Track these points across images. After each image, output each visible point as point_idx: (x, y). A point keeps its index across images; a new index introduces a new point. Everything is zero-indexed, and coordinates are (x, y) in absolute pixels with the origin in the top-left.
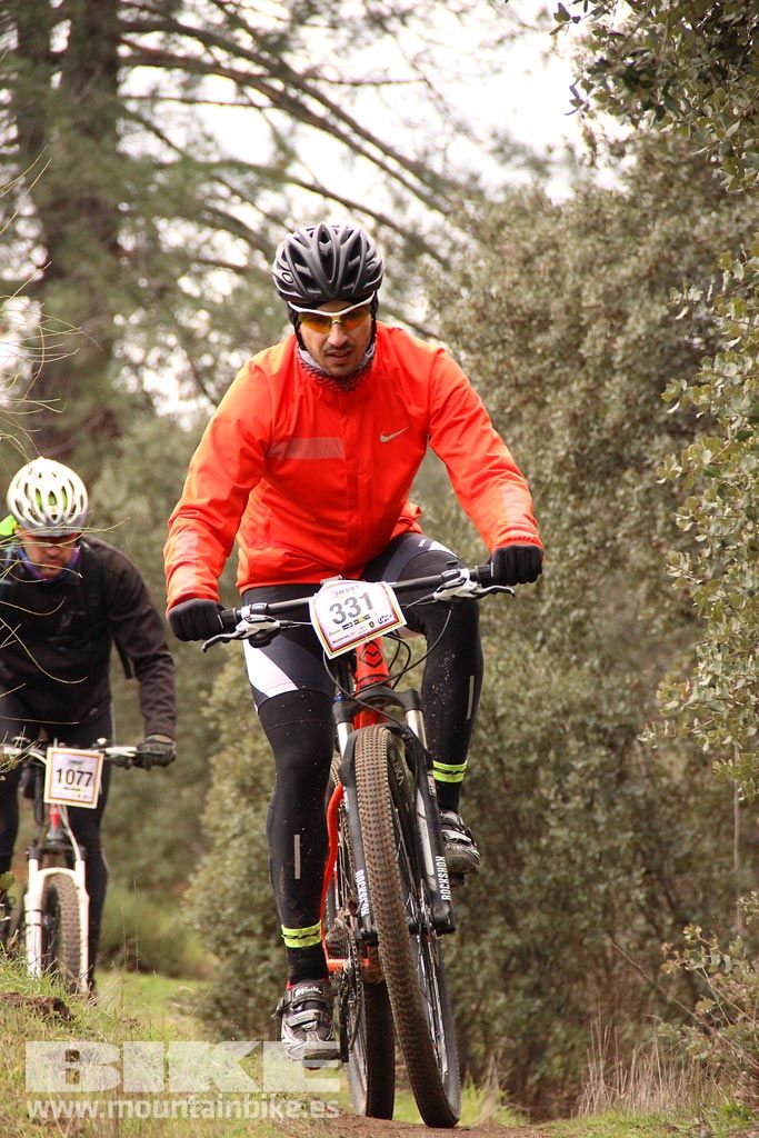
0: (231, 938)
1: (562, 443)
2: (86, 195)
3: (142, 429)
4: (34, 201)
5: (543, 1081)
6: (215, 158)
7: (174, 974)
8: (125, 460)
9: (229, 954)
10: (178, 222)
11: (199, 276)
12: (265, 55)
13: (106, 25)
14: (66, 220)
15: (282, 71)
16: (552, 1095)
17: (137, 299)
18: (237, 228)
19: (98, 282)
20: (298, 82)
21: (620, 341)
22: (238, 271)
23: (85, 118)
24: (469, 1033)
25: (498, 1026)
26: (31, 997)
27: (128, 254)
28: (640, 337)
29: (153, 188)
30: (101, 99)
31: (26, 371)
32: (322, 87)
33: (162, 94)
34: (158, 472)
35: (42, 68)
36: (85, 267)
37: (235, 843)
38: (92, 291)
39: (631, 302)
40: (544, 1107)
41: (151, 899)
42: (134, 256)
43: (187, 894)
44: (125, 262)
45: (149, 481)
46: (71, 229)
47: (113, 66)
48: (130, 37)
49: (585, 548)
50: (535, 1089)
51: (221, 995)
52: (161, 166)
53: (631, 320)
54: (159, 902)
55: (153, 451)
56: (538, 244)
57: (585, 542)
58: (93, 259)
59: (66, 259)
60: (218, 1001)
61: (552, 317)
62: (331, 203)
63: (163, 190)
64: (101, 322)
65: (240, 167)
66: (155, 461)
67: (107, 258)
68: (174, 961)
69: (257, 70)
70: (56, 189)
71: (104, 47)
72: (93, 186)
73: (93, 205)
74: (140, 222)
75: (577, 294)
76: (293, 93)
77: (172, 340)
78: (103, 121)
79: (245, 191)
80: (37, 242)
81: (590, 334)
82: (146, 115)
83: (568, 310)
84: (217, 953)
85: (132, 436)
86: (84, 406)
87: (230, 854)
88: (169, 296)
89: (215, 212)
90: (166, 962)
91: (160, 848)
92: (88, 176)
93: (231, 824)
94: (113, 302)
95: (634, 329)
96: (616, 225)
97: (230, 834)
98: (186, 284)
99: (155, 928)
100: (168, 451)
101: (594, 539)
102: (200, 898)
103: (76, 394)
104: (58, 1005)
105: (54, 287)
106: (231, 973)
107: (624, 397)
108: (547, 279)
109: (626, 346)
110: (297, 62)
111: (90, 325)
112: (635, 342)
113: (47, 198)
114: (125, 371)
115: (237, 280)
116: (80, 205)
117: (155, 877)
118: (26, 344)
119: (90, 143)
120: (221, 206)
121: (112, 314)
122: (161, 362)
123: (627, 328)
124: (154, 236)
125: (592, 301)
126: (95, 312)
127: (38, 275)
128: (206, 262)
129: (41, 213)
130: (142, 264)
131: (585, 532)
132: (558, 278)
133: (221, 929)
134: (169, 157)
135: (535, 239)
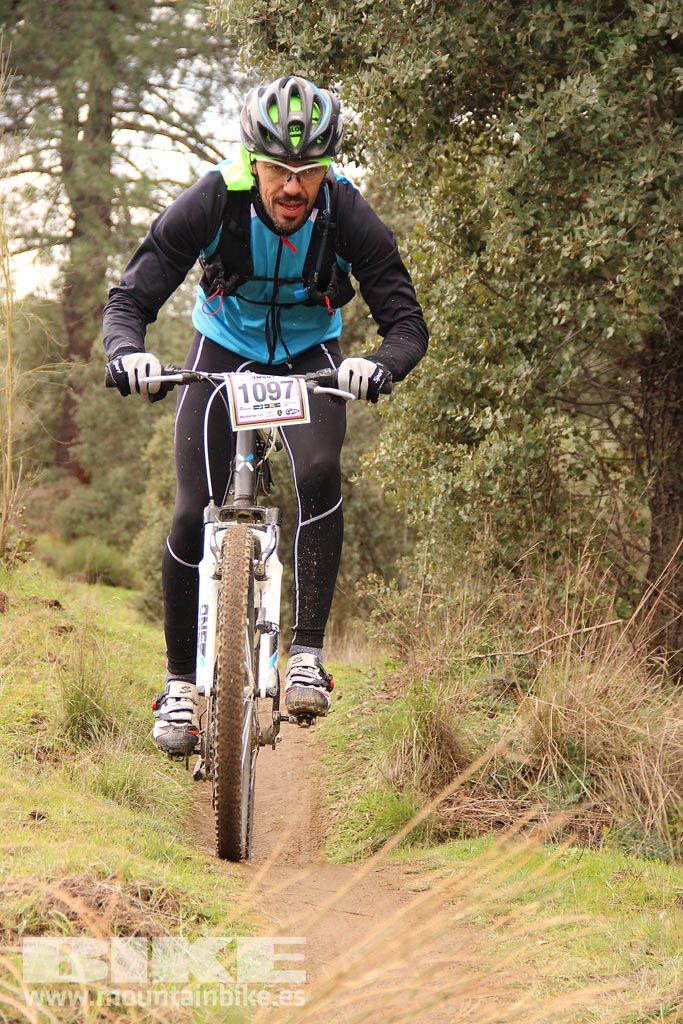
0: (153, 571)
2: (94, 193)
4: (68, 195)
6: (159, 178)
7: (129, 588)
10: (140, 209)
12: (185, 125)
13: (106, 108)
14: (84, 206)
15: (194, 134)
19: (99, 239)
20: (201, 140)
23: (94, 154)
26: (44, 599)
27: (115, 225)
29: (128, 192)
30: (103, 145)
31: (63, 280)
32: (214, 143)
33: (133, 144)
35: (73, 128)
36: (92, 231)
37: (157, 524)
38: (96, 243)
41: (118, 550)
42: (118, 226)
43: (132, 549)
44: (113, 229)
46: (86, 211)
47: (109, 129)
48: (118, 114)
51: (148, 599)
52: (131, 181)
54: (122, 552)
58: (96, 228)
59: (83, 226)
60: (146, 602)
63: (133, 194)
64: (101, 259)
65: (173, 183)
67: (104, 227)
68: (129, 581)
69: (182, 133)
70: (80, 190)
71: (105, 120)
72: (98, 191)
73: (96, 200)
74: (121, 208)
76: (200, 145)
78: (103, 158)
80: (70, 217)
82: (125, 154)
84: (146, 579)
86: (90, 301)
87: (154, 530)
90: (124, 582)
91: (124, 525)
92: (95, 184)
93: (155, 515)
94: (106, 249)
97: (153, 520)
99: (120, 564)
102: (139, 551)
103: (87, 295)
104: (57, 604)
105: (76, 241)
106: (153, 589)
110: (202, 130)
111: (93, 261)
113: (75, 196)
116: (91, 200)
117: (121, 539)
118: (62, 269)
119: (96, 168)
121: (106, 256)
124: (128, 217)
126: (97, 254)
127: (70, 234)
129: (72, 203)
130: (122, 231)
133: (148, 567)
134: (136, 176)
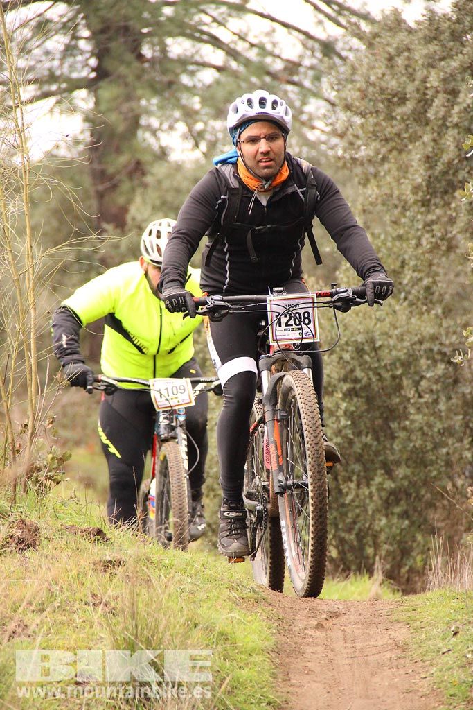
1: (418, 175)
2: (122, 24)
3: (159, 170)
4: (88, 26)
5: (411, 570)
8: (150, 191)
9: (215, 496)
10: (181, 39)
11: (192, 74)
14: (110, 39)
16: (417, 578)
17: (155, 89)
18: (215, 42)
19: (130, 79)
21: (456, 109)
22: (219, 69)
24: (365, 541)
25: (382, 537)
26: (83, 527)
27: (148, 61)
28: (468, 106)
29: (163, 18)
31: (86, 137)
34: (169, 197)
36: (122, 70)
38: (126, 84)
39: (460, 83)
40: (412, 586)
42: (152, 61)
44: (147, 65)
45: (164, 203)
46: (113, 45)
49: (433, 240)
50: (406, 576)
51: (211, 522)
52: (168, 3)
53: (462, 95)
55: (166, 184)
56: (397, 48)
57: (433, 236)
58: (129, 64)
59: (109, 64)
61: (408, 96)
62: (276, 25)
63: (170, 19)
64: (133, 104)
65: (217, 3)
66: (167, 191)
67: (136, 64)
70: (104, 20)
72: (126, 18)
73: (126, 29)
74: (155, 40)
75: (424, 81)
77: (177, 114)
79: (220, 19)
80: (93, 54)
81: (434, 105)
83: (418, 90)
85: (152, 174)
86: (123, 159)
88: (174, 87)
89: (202, 32)
92: (123, 12)
93: (215, 417)
94: (139, 92)
95: (465, 101)
96: (447, 34)
98: (185, 79)
100: (175, 184)
101: (439, 234)
103: (118, 151)
104: (100, 532)
105: (102, 83)
107: (456, 144)
108: (404, 72)
109: (460, 112)
111: (125, 107)
112: (465, 109)
113: (99, 27)
114: (148, 135)
115: (216, 74)
116: (118, 29)
118: (87, 120)
120: (205, 28)
121: (139, 99)
122: (171, 128)
123: (459, 100)
124: (164, 50)
125: (436, 84)
126: (128, 98)
127: (93, 75)
128: (197, 64)
129: (94, 36)
130: (157, 67)
131: (432, 230)
132: (410, 70)
135: (395, 46)
